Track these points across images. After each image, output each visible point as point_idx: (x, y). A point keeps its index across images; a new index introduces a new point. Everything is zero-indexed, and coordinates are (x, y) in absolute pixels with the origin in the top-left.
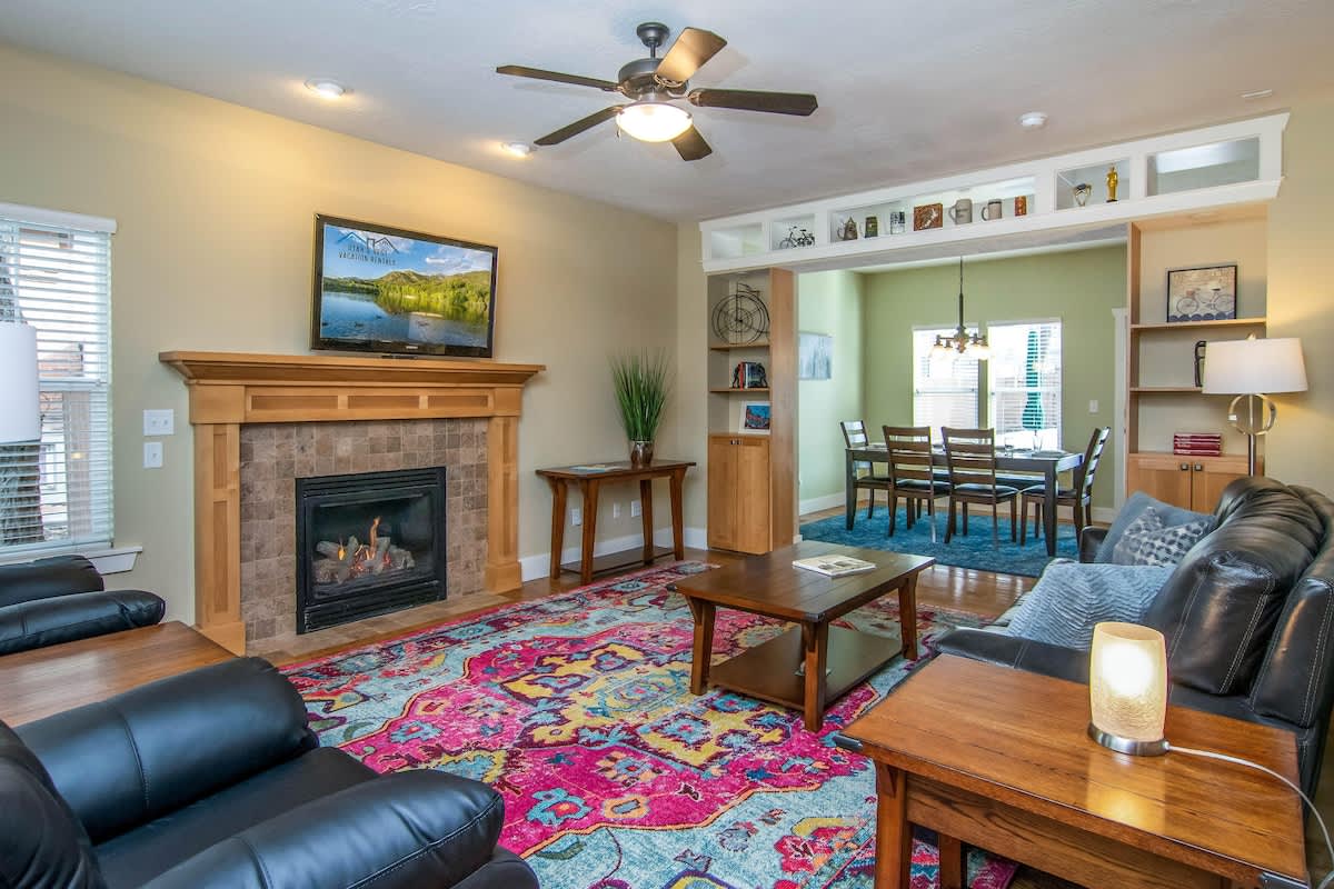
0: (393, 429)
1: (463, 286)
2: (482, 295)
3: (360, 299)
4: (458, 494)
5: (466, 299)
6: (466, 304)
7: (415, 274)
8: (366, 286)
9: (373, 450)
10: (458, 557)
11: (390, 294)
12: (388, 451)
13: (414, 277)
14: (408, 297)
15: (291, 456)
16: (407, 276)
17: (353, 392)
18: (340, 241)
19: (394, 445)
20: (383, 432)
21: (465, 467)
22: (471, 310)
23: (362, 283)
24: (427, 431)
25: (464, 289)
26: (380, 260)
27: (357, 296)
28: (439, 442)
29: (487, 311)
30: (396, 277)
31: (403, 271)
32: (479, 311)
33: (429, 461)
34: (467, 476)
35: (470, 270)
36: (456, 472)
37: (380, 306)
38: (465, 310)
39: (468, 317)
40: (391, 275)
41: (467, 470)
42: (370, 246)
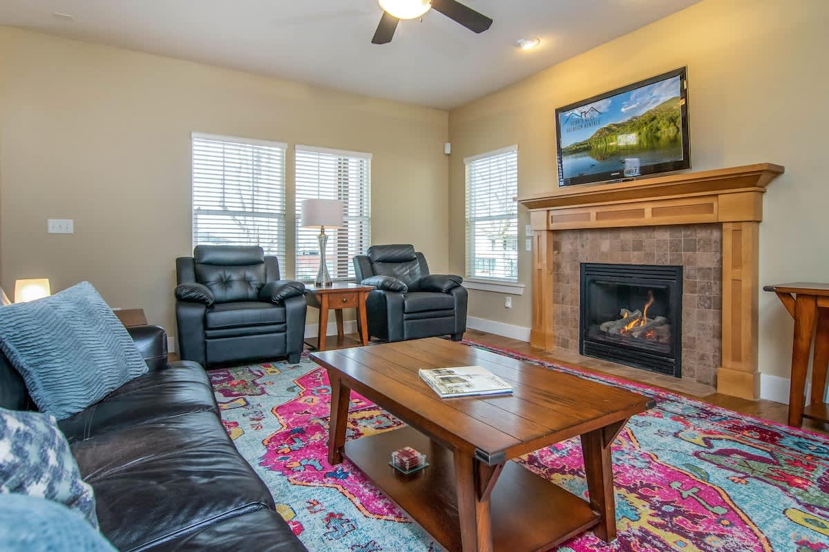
0: (637, 234)
1: (654, 119)
2: (673, 120)
3: (581, 157)
4: (694, 292)
5: (658, 129)
6: (659, 134)
7: (614, 125)
8: (583, 146)
9: (623, 249)
10: (692, 347)
11: (599, 146)
12: (634, 250)
13: (614, 127)
14: (611, 144)
15: (577, 250)
16: (608, 129)
17: (599, 210)
18: (566, 122)
19: (638, 246)
20: (629, 237)
21: (700, 269)
22: (664, 137)
23: (581, 144)
24: (666, 236)
25: (655, 121)
26: (590, 124)
27: (579, 154)
28: (675, 247)
29: (681, 133)
30: (601, 132)
31: (606, 126)
32: (672, 135)
33: (667, 261)
34: (704, 277)
35: (660, 103)
36: (692, 272)
37: (593, 157)
38: (658, 139)
39: (662, 143)
40: (598, 132)
41: (704, 272)
42: (583, 117)
